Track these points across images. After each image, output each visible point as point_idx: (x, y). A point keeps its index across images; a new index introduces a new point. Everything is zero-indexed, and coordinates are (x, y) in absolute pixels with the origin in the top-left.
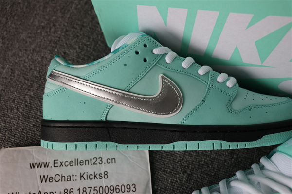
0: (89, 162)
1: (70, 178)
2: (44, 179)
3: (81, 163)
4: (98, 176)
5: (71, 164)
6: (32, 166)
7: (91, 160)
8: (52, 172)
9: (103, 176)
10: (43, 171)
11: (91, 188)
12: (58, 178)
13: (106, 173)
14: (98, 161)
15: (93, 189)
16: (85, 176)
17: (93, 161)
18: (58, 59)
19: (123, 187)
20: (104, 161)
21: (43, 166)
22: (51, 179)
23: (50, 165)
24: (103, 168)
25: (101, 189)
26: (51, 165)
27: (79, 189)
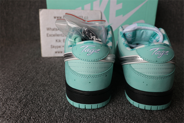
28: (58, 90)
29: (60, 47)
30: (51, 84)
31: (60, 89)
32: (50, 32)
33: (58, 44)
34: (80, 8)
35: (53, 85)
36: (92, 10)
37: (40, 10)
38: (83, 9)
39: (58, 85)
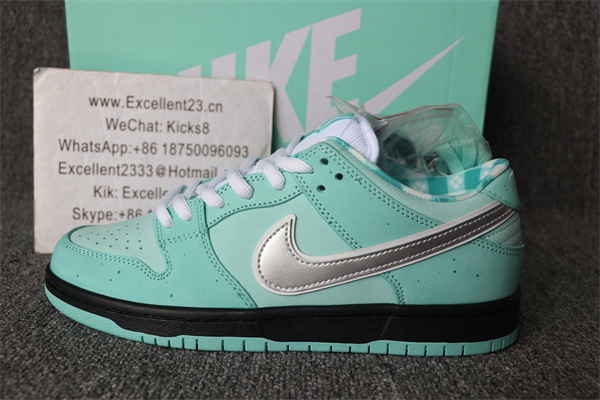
0: (180, 105)
1: (152, 127)
2: (112, 124)
3: (169, 106)
4: (194, 129)
5: (154, 105)
6: (93, 102)
7: (185, 102)
8: (124, 114)
9: (201, 128)
10: (110, 112)
11: (183, 145)
12: (133, 125)
13: (206, 126)
14: (196, 105)
15: (185, 147)
16: (174, 126)
17: (188, 106)
19: (229, 149)
20: (205, 106)
21: (110, 104)
22: (123, 126)
23: (120, 105)
24: (200, 118)
25: (197, 148)
26: (123, 102)
27: (165, 145)
28: (56, 389)
29: (109, 215)
30: (33, 366)
31: (68, 388)
32: (72, 158)
33: (103, 205)
34: (197, 69)
35: (41, 371)
36: (240, 77)
37: (36, 70)
38: (206, 74)
39: (66, 368)
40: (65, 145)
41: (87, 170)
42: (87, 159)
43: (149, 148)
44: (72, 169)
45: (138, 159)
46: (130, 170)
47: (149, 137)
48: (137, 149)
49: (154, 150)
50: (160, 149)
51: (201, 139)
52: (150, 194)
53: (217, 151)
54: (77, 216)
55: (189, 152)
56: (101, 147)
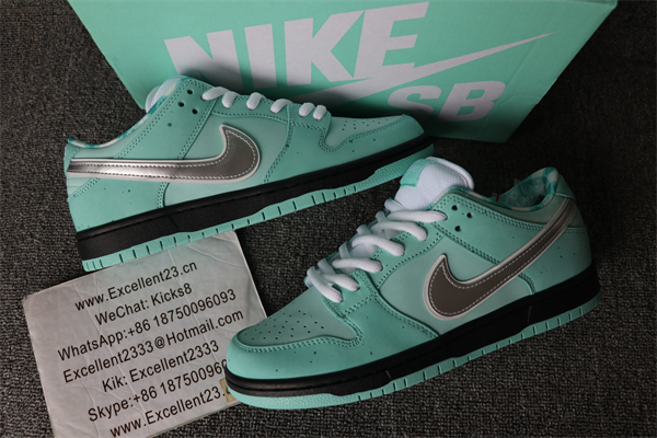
0: (159, 278)
1: (139, 307)
2: (102, 319)
3: (148, 282)
4: (177, 293)
5: (134, 287)
6: (80, 306)
7: (161, 274)
8: (110, 306)
9: (184, 291)
10: (97, 309)
11: (172, 311)
12: (121, 312)
13: (187, 286)
14: (172, 273)
15: (175, 313)
16: (159, 298)
17: (164, 276)
18: (74, 143)
19: (216, 298)
20: (180, 270)
21: (95, 302)
22: (112, 316)
23: (105, 298)
24: (181, 281)
25: (186, 308)
26: (106, 296)
27: (156, 318)
32: (74, 363)
33: (117, 395)
40: (65, 354)
41: (91, 369)
42: (88, 359)
43: (142, 326)
44: (77, 374)
45: (135, 340)
46: (131, 353)
47: (139, 317)
48: (131, 332)
49: (147, 327)
50: (153, 323)
51: (187, 300)
52: (157, 369)
53: (206, 304)
54: (94, 417)
55: (180, 315)
56: (99, 343)
